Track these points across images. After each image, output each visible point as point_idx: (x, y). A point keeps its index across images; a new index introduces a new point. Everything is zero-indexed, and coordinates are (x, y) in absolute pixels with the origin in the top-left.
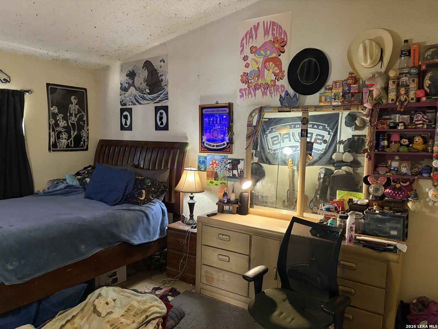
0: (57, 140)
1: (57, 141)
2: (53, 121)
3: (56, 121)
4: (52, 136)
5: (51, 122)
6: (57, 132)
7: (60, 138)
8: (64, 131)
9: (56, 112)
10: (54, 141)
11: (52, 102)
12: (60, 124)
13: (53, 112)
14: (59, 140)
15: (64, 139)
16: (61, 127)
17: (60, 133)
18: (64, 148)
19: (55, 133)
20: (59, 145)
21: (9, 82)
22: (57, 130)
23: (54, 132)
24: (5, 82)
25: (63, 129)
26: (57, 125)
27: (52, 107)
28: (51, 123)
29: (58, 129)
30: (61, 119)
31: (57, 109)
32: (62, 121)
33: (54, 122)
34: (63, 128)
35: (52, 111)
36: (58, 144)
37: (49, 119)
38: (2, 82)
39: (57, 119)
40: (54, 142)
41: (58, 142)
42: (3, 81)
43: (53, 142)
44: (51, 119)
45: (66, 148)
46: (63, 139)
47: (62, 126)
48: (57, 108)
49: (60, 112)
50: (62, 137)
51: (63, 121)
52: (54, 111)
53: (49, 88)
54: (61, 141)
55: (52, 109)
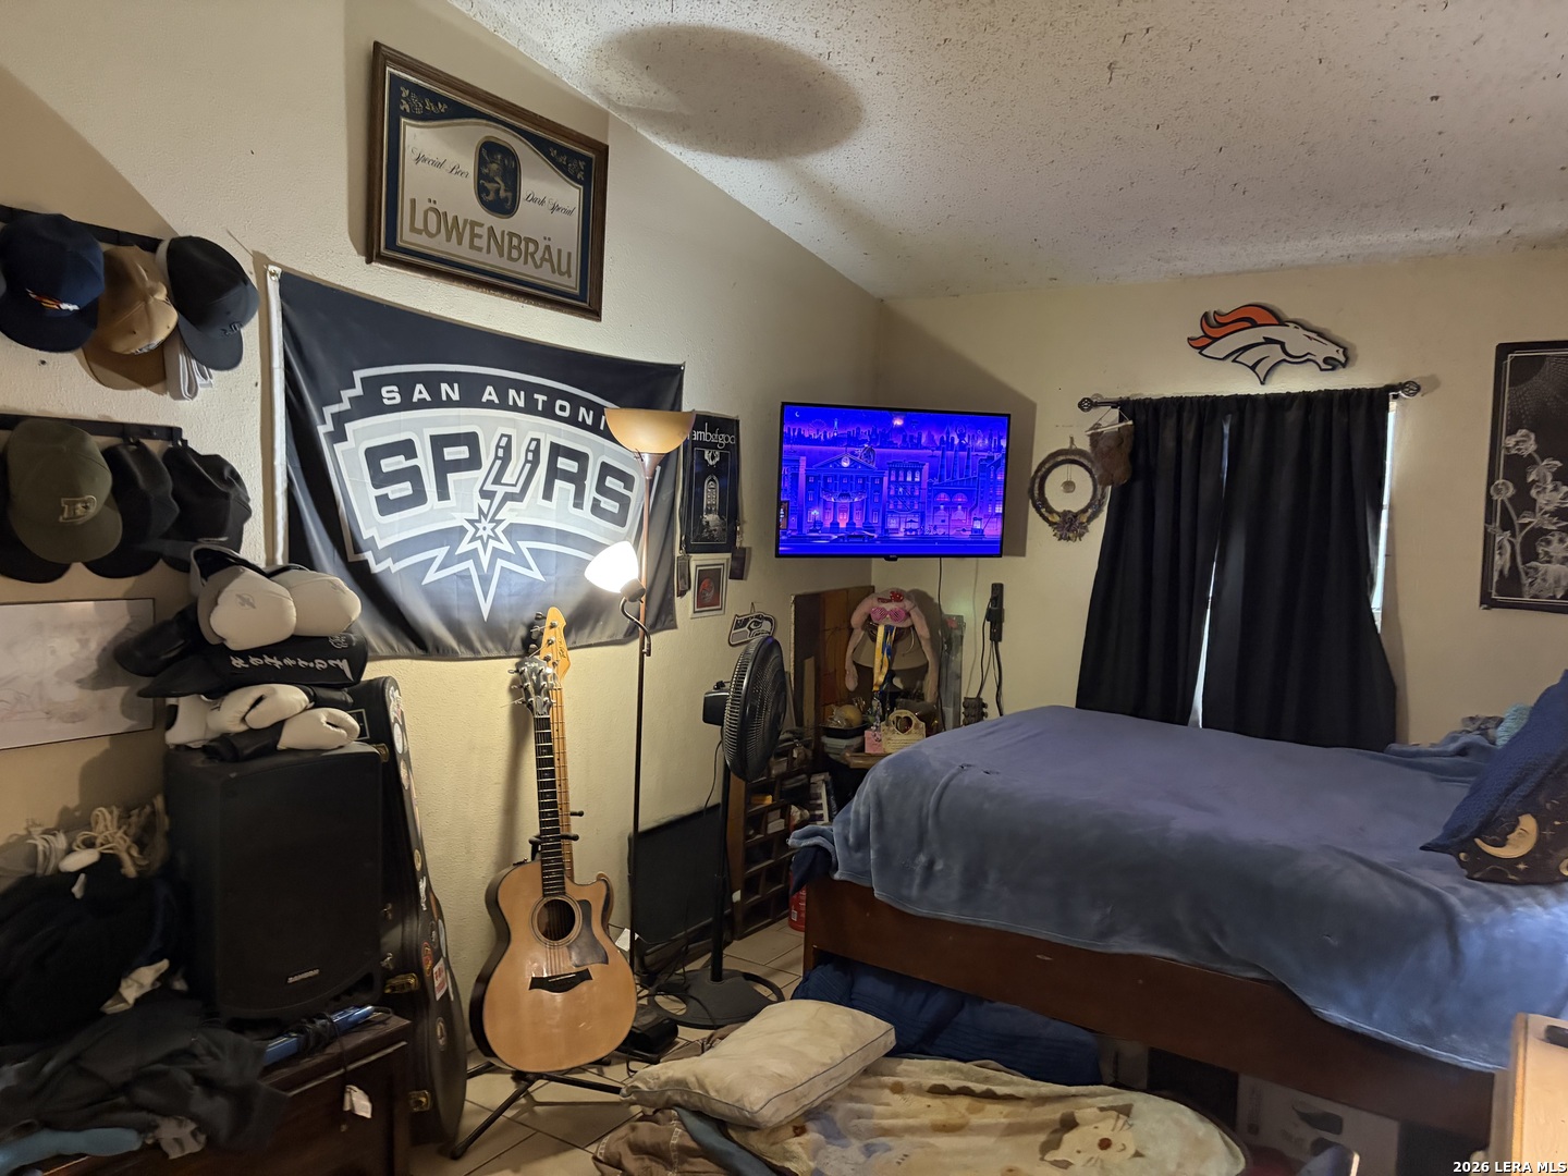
0: (1524, 563)
1: (1521, 566)
2: (1507, 488)
3: (1523, 488)
4: (1500, 548)
5: (1498, 491)
6: (1521, 531)
7: (1536, 557)
8: (1561, 529)
9: (1526, 454)
10: (1508, 565)
11: (1512, 414)
12: (1541, 500)
13: (1513, 452)
14: (1534, 564)
15: (1553, 559)
16: (1546, 513)
17: (1539, 534)
18: (1554, 597)
19: (1513, 535)
20: (1531, 584)
21: (1344, 365)
22: (1524, 526)
23: (1508, 533)
24: (1330, 367)
25: (1555, 520)
26: (1524, 501)
27: (1511, 432)
28: (1495, 498)
29: (1526, 520)
30: (1549, 478)
31: (1532, 441)
32: (1550, 487)
33: (1511, 491)
34: (1553, 514)
35: (1508, 449)
36: (1526, 581)
37: (1491, 481)
38: (1322, 370)
39: (1530, 480)
40: (1506, 572)
41: (1527, 574)
42: (1324, 366)
43: (1501, 572)
44: (1501, 481)
45: (1561, 599)
46: (1549, 562)
47: (1547, 508)
48: (1533, 436)
49: (1543, 453)
50: (1547, 553)
51: (1556, 489)
52: (1519, 450)
53: (1509, 361)
54: (1542, 567)
55: (1511, 441)
